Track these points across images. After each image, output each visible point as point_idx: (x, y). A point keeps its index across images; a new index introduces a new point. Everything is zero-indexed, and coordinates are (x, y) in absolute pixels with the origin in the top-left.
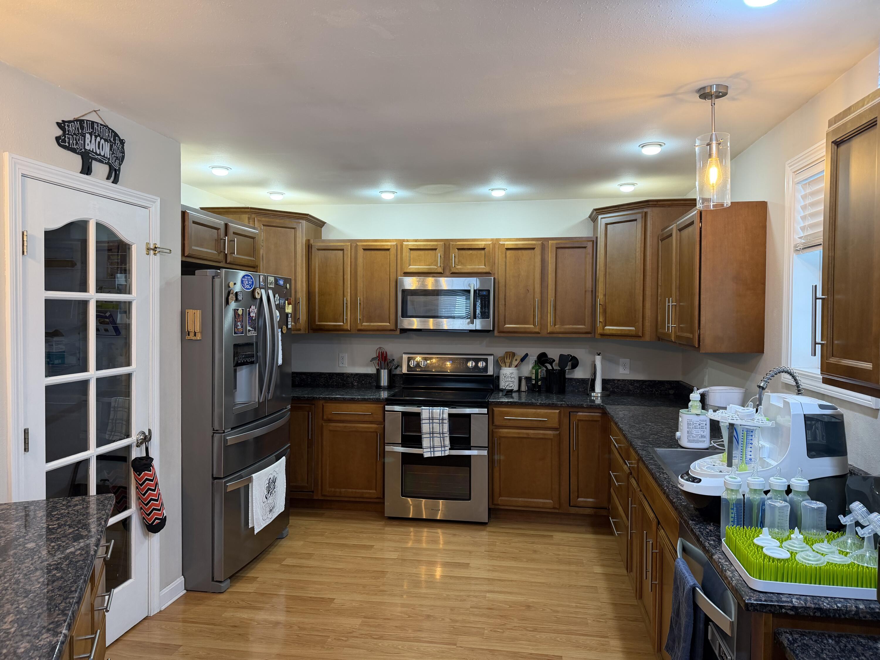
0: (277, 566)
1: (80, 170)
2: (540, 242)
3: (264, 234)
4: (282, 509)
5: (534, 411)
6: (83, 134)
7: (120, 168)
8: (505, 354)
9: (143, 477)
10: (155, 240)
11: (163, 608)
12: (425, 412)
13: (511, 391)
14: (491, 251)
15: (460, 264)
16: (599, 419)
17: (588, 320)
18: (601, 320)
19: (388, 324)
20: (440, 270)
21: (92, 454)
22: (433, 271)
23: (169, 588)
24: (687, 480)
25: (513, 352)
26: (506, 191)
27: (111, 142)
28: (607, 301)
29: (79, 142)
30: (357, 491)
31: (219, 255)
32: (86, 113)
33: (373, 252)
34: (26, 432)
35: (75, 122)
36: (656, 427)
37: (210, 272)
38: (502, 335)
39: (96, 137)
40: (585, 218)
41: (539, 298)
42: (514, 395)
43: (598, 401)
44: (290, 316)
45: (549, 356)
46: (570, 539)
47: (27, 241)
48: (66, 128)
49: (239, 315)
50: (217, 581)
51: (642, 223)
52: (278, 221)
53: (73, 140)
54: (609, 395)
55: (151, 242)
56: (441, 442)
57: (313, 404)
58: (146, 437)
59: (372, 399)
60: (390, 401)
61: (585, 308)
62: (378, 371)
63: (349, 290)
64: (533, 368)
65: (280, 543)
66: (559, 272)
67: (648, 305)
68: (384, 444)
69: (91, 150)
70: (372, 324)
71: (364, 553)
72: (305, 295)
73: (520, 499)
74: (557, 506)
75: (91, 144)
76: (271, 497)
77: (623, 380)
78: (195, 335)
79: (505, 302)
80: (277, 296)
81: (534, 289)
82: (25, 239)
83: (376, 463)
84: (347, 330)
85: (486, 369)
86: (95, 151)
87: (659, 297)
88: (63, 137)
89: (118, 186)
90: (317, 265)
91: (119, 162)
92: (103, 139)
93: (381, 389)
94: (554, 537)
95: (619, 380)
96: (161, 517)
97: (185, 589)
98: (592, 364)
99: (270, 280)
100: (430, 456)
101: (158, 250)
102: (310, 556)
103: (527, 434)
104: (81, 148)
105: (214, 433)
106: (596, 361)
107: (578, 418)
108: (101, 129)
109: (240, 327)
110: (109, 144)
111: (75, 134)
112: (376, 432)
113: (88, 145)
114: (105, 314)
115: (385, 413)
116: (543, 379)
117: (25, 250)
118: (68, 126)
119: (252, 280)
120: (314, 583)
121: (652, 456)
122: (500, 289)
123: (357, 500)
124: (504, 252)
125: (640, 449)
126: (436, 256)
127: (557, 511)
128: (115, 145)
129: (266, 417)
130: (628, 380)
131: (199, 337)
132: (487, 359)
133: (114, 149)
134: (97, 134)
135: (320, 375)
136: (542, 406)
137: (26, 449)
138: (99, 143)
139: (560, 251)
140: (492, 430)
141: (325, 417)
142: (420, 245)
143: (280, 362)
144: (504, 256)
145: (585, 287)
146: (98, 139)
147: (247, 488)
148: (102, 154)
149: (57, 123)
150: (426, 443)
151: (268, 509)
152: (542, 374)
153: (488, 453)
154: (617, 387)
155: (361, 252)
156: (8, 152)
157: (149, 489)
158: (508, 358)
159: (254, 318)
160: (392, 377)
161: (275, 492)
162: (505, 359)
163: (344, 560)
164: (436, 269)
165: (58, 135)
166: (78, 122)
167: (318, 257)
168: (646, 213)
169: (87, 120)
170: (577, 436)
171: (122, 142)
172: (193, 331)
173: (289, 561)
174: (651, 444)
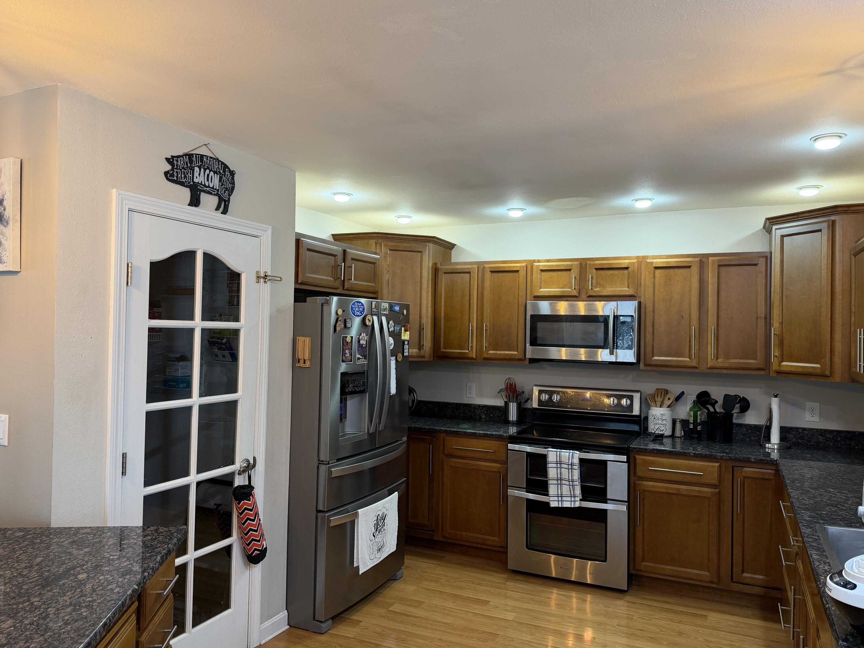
0: (382, 611)
1: (188, 202)
2: (697, 259)
3: (391, 259)
4: (393, 548)
5: (686, 462)
6: (192, 167)
7: (229, 199)
8: (656, 391)
9: (242, 506)
10: (266, 268)
11: (263, 642)
12: (552, 454)
13: (662, 436)
14: (636, 271)
15: (598, 287)
16: (772, 477)
17: (760, 353)
18: (777, 354)
19: (516, 353)
20: (575, 293)
21: (192, 480)
22: (566, 295)
23: (270, 622)
24: (837, 583)
25: (666, 389)
26: (653, 201)
27: (220, 173)
28: (784, 330)
29: (187, 176)
30: (479, 536)
31: (335, 282)
32: (197, 147)
33: (501, 274)
34: (124, 456)
35: (184, 157)
36: (838, 494)
37: (320, 299)
38: (650, 368)
39: (205, 170)
40: (758, 229)
41: (697, 326)
42: (665, 440)
43: (775, 455)
44: (406, 343)
45: (713, 397)
46: (730, 623)
47: (131, 272)
48: (175, 162)
49: (347, 342)
50: (318, 621)
51: (828, 233)
52: (405, 245)
53: (182, 174)
54: (790, 448)
55: (261, 271)
56: (570, 491)
57: (435, 437)
58: (249, 464)
59: (495, 436)
60: (514, 440)
61: (757, 339)
62: (506, 403)
63: (475, 316)
64: (691, 410)
65: (393, 585)
66: (723, 294)
67: (838, 336)
68: (506, 487)
69: (200, 182)
70: (499, 352)
71: (478, 609)
72: (430, 321)
73: (668, 567)
74: (715, 580)
75: (199, 177)
76: (380, 536)
77: (810, 429)
78: (304, 363)
79: (653, 330)
80: (391, 322)
81: (690, 315)
82: (130, 271)
83: (499, 507)
84: (473, 359)
85: (630, 407)
86: (203, 183)
87: (852, 327)
88: (172, 172)
89: (228, 216)
90: (443, 290)
91: (229, 193)
92: (213, 171)
93: (510, 424)
94: (708, 617)
95: (804, 429)
96: (261, 549)
97: (288, 624)
98: (768, 407)
99: (383, 306)
100: (557, 506)
101: (268, 278)
102: (419, 604)
103: (678, 489)
104: (189, 181)
105: (319, 463)
106: (772, 404)
107: (744, 474)
108: (210, 162)
109: (348, 355)
110: (218, 176)
111: (183, 168)
112: (500, 473)
113: (197, 178)
114: (222, 341)
115: (507, 452)
116: (702, 423)
117: (129, 281)
118: (177, 161)
119: (363, 307)
120: (418, 636)
121: (818, 536)
122: (647, 314)
123: (479, 546)
124: (653, 271)
125: (805, 526)
126: (570, 277)
127: (715, 586)
128: (224, 176)
129: (377, 449)
130: (817, 430)
131: (308, 365)
132: (632, 396)
133: (223, 181)
134: (206, 167)
135: (447, 405)
136: (697, 456)
137: (124, 473)
138: (208, 175)
139: (724, 270)
140: (634, 482)
141: (446, 452)
142: (552, 266)
143: (393, 390)
144: (652, 276)
145: (757, 313)
146: (207, 171)
147: (353, 523)
148: (211, 186)
149: (166, 159)
150: (552, 490)
151: (376, 548)
152: (703, 417)
153: (629, 508)
154: (802, 438)
155: (488, 275)
156: (115, 189)
157: (248, 519)
158: (659, 396)
159: (364, 346)
160: (522, 411)
161: (384, 530)
162: (656, 397)
163: (454, 614)
164: (571, 291)
165: (167, 170)
166: (187, 157)
167: (444, 280)
168: (834, 222)
169: (196, 154)
170: (743, 497)
171: (232, 173)
172: (303, 359)
173: (397, 607)
174: (822, 520)
